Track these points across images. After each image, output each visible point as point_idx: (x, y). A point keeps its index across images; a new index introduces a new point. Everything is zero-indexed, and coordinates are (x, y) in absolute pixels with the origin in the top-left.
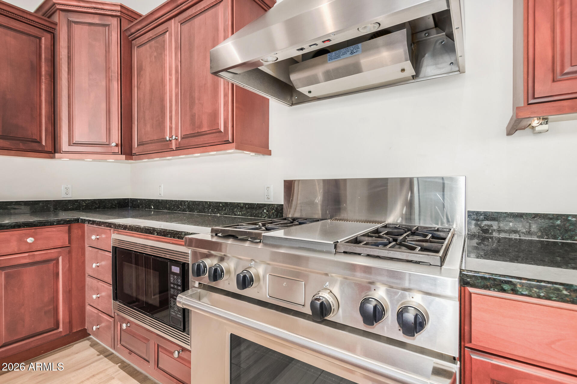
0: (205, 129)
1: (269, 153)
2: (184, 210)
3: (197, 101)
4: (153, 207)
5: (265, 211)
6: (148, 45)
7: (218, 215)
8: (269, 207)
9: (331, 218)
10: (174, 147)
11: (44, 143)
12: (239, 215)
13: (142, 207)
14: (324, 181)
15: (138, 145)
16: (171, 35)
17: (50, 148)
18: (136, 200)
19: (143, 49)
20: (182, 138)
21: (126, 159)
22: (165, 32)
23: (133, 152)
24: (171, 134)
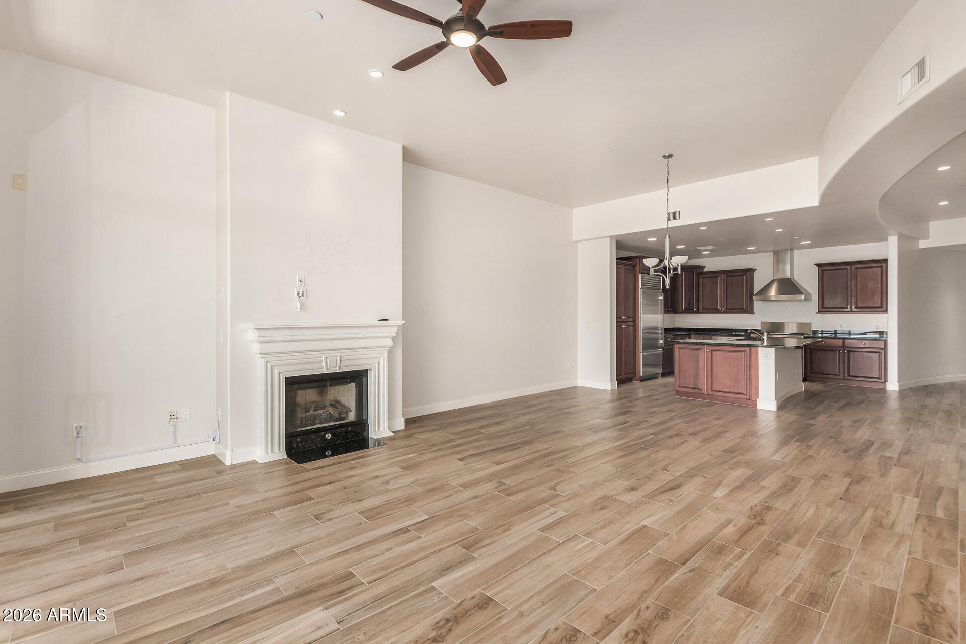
0: (737, 308)
1: (753, 314)
6: (708, 279)
10: (723, 312)
16: (721, 278)
19: (705, 279)
20: (725, 309)
22: (718, 277)
23: (700, 311)
24: (721, 308)
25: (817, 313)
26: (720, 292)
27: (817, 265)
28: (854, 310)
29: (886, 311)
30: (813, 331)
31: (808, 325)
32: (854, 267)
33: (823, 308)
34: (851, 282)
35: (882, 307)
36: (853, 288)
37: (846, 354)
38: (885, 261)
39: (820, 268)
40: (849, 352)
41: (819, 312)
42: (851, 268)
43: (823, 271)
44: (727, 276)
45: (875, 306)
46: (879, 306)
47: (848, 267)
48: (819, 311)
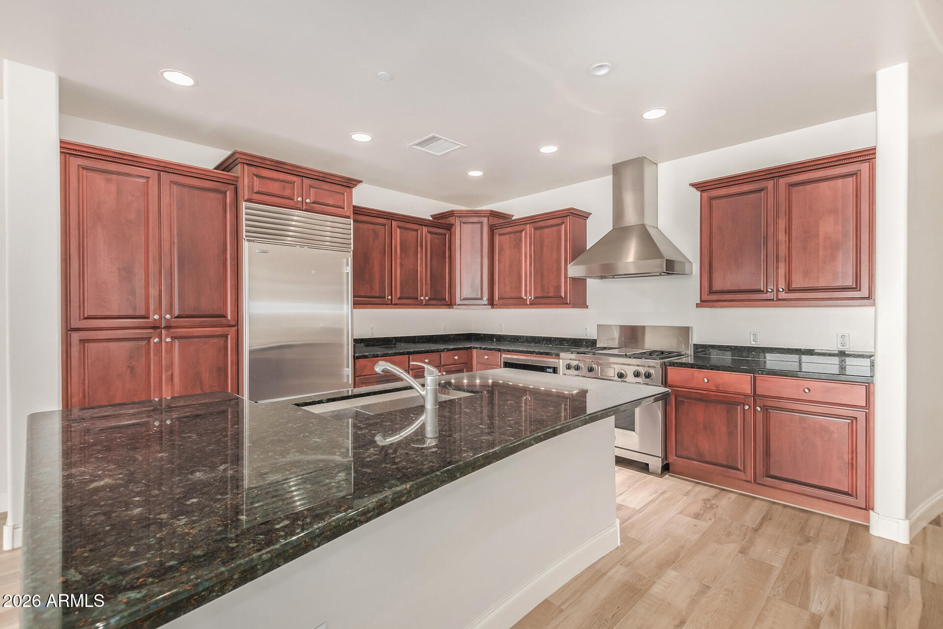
0: (551, 294)
1: (587, 307)
2: (523, 342)
3: (545, 278)
4: (495, 340)
5: (584, 343)
6: (508, 236)
7: (551, 345)
8: (587, 341)
9: (625, 347)
10: (528, 303)
11: (447, 300)
12: (566, 346)
13: (485, 340)
14: (621, 326)
15: (499, 299)
16: (526, 234)
17: (449, 303)
18: (480, 334)
19: (503, 237)
20: (535, 298)
21: (492, 308)
22: (522, 231)
23: (495, 303)
24: (526, 295)
25: (698, 306)
26: (526, 261)
27: (697, 186)
28: (783, 295)
29: (870, 297)
30: (696, 346)
31: (685, 331)
32: (783, 182)
33: (711, 292)
34: (776, 224)
35: (857, 287)
36: (782, 237)
37: (760, 417)
38: (868, 156)
39: (705, 194)
40: (765, 409)
41: (703, 303)
42: (776, 187)
43: (711, 199)
44: (536, 229)
45: (839, 283)
46: (849, 282)
47: (770, 184)
48: (701, 301)
